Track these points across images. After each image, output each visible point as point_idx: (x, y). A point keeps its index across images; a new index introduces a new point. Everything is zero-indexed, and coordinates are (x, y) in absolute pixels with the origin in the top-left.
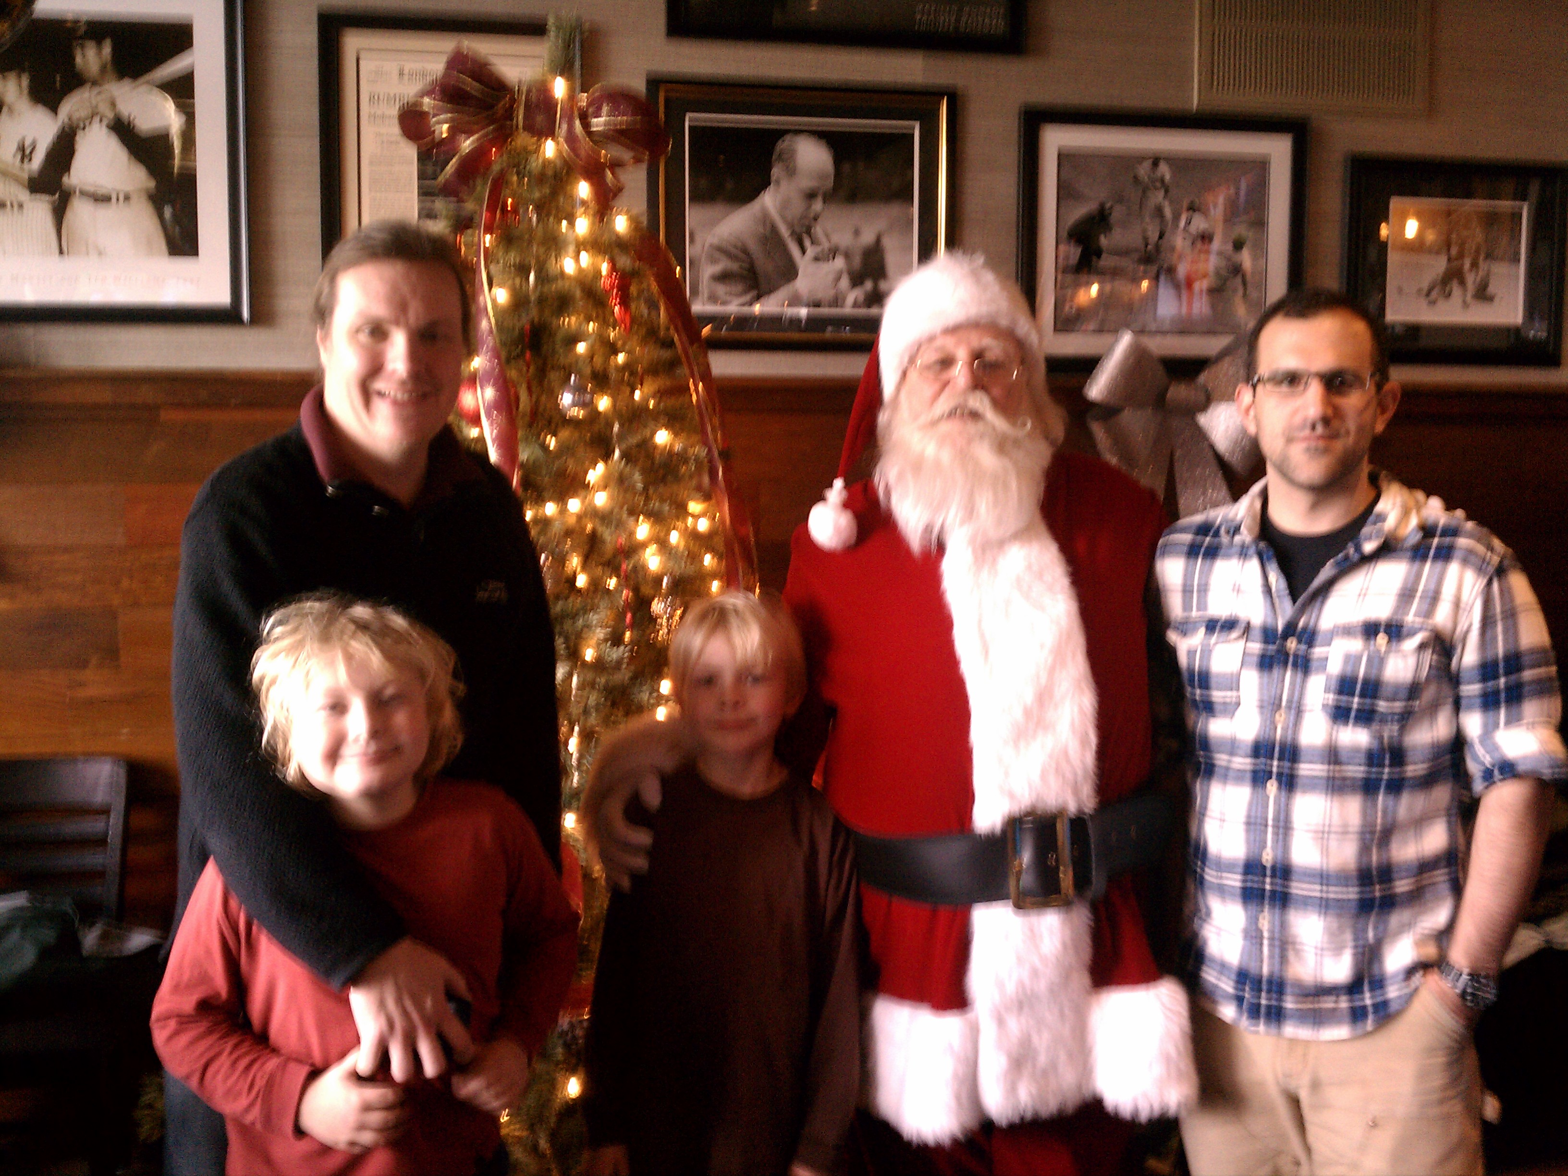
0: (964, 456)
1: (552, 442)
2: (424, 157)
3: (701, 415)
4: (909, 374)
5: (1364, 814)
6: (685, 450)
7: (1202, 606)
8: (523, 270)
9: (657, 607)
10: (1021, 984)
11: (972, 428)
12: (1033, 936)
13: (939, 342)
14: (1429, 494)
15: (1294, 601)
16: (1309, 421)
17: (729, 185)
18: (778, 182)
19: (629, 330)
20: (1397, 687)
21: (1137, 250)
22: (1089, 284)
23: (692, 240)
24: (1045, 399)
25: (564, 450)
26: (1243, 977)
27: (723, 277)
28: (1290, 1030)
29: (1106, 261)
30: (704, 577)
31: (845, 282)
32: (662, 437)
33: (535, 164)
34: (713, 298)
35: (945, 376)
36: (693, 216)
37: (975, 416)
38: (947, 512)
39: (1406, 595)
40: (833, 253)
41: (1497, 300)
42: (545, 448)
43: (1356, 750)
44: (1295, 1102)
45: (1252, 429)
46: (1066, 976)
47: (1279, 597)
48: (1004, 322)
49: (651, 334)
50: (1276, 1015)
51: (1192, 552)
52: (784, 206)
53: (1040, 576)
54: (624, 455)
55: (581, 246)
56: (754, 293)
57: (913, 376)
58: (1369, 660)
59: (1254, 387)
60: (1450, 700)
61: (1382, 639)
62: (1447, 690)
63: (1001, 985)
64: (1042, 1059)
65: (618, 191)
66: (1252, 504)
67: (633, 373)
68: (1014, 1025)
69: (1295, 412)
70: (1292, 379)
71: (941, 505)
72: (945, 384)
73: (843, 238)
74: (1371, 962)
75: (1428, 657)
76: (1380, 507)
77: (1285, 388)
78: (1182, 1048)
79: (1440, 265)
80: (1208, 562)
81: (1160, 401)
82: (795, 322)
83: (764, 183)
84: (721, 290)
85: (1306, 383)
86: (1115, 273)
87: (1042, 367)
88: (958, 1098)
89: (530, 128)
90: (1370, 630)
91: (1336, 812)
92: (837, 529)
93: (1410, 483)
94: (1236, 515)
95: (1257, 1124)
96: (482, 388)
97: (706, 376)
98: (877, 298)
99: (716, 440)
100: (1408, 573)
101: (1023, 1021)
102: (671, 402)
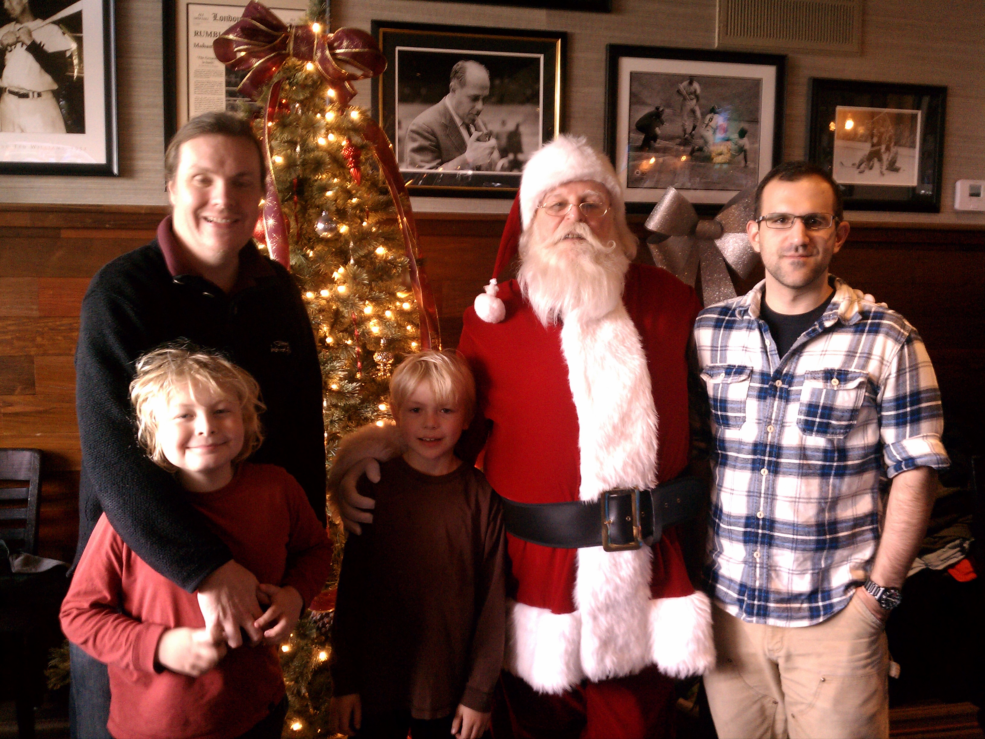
0: (574, 264)
1: (311, 254)
2: (229, 71)
3: (405, 238)
4: (539, 212)
5: (821, 488)
6: (395, 259)
7: (723, 359)
8: (292, 144)
9: (377, 357)
10: (608, 595)
11: (579, 246)
12: (616, 565)
13: (557, 192)
14: (865, 293)
15: (781, 358)
16: (794, 246)
17: (423, 91)
18: (454, 91)
19: (359, 183)
20: (843, 411)
21: (678, 137)
22: (649, 158)
23: (399, 128)
24: (625, 229)
25: (319, 258)
26: (743, 588)
27: (419, 150)
28: (771, 621)
29: (660, 143)
30: (407, 338)
31: (496, 154)
32: (381, 251)
33: (300, 76)
34: (413, 164)
35: (562, 213)
36: (400, 110)
37: (580, 238)
38: (564, 299)
39: (851, 354)
40: (489, 135)
41: (901, 171)
42: (306, 256)
43: (817, 450)
44: (775, 666)
45: (757, 249)
46: (636, 590)
47: (771, 355)
48: (599, 180)
49: (374, 186)
50: (763, 613)
51: (717, 325)
52: (457, 107)
53: (623, 342)
54: (357, 262)
55: (330, 129)
56: (439, 161)
57: (542, 213)
58: (827, 394)
59: (759, 223)
60: (876, 421)
61: (835, 381)
62: (874, 415)
63: (595, 595)
64: (620, 641)
65: (353, 96)
66: (755, 297)
67: (362, 210)
68: (603, 620)
69: (786, 239)
70: (783, 219)
71: (559, 295)
72: (563, 218)
73: (495, 127)
74: (823, 580)
75: (863, 393)
76: (835, 299)
77: (778, 225)
78: (706, 632)
79: (866, 148)
80: (727, 332)
81: (692, 232)
82: (464, 178)
83: (446, 92)
84: (418, 157)
85: (792, 223)
86: (665, 151)
87: (623, 209)
88: (567, 665)
89: (296, 55)
90: (828, 375)
91: (803, 488)
92: (492, 308)
93: (854, 285)
94: (745, 303)
95: (751, 680)
96: (266, 219)
97: (408, 213)
98: (518, 165)
99: (414, 253)
100: (852, 341)
101: (609, 616)
102: (387, 228)
